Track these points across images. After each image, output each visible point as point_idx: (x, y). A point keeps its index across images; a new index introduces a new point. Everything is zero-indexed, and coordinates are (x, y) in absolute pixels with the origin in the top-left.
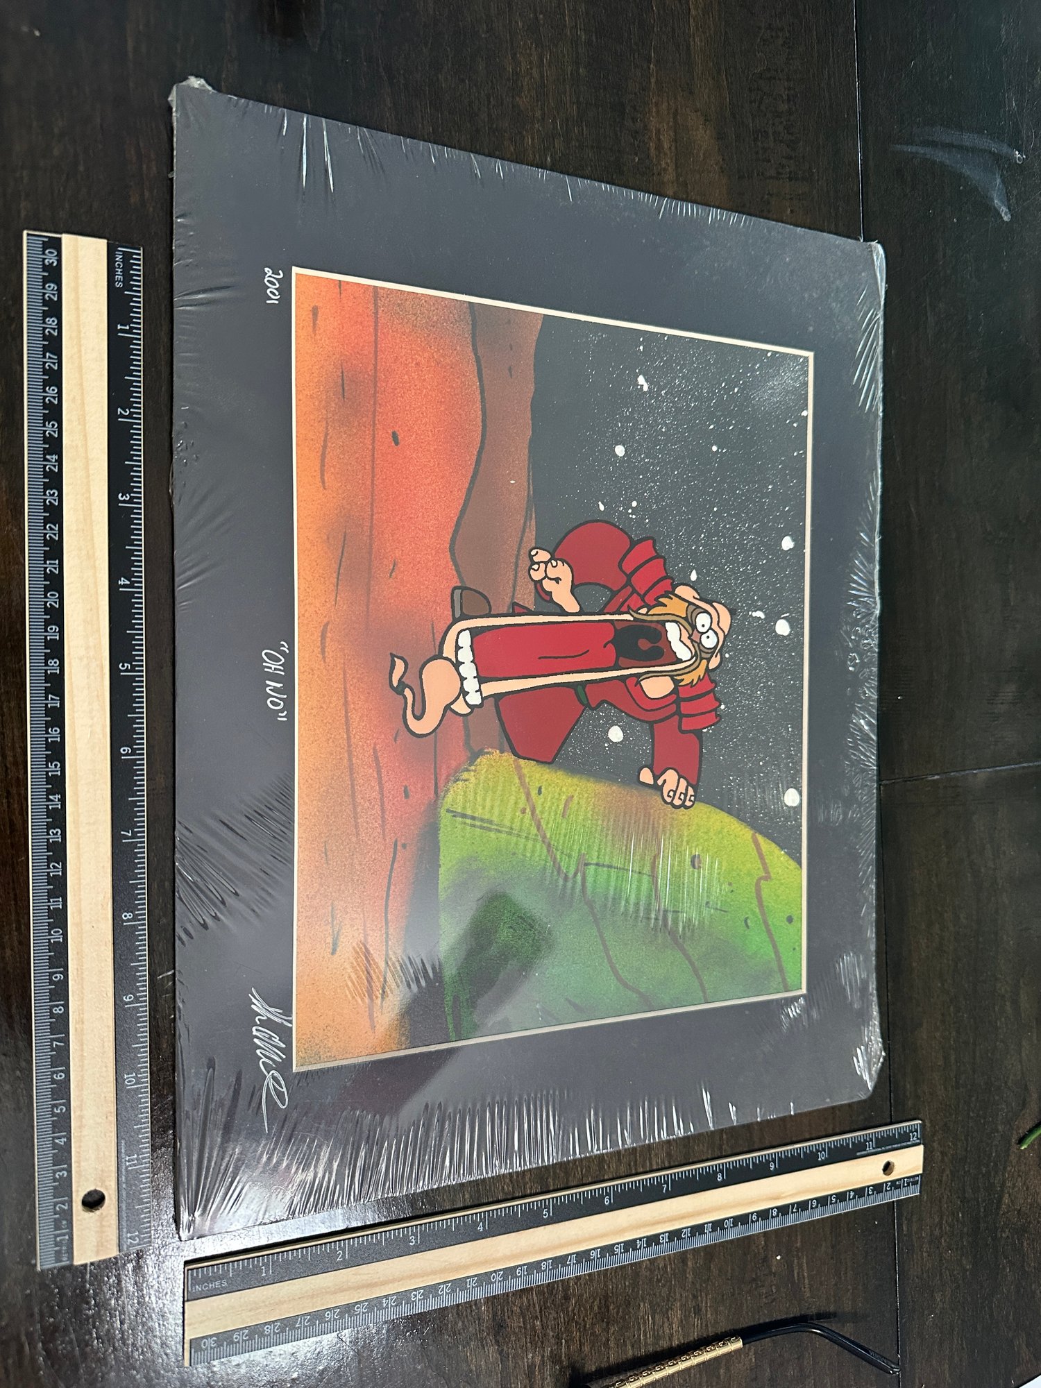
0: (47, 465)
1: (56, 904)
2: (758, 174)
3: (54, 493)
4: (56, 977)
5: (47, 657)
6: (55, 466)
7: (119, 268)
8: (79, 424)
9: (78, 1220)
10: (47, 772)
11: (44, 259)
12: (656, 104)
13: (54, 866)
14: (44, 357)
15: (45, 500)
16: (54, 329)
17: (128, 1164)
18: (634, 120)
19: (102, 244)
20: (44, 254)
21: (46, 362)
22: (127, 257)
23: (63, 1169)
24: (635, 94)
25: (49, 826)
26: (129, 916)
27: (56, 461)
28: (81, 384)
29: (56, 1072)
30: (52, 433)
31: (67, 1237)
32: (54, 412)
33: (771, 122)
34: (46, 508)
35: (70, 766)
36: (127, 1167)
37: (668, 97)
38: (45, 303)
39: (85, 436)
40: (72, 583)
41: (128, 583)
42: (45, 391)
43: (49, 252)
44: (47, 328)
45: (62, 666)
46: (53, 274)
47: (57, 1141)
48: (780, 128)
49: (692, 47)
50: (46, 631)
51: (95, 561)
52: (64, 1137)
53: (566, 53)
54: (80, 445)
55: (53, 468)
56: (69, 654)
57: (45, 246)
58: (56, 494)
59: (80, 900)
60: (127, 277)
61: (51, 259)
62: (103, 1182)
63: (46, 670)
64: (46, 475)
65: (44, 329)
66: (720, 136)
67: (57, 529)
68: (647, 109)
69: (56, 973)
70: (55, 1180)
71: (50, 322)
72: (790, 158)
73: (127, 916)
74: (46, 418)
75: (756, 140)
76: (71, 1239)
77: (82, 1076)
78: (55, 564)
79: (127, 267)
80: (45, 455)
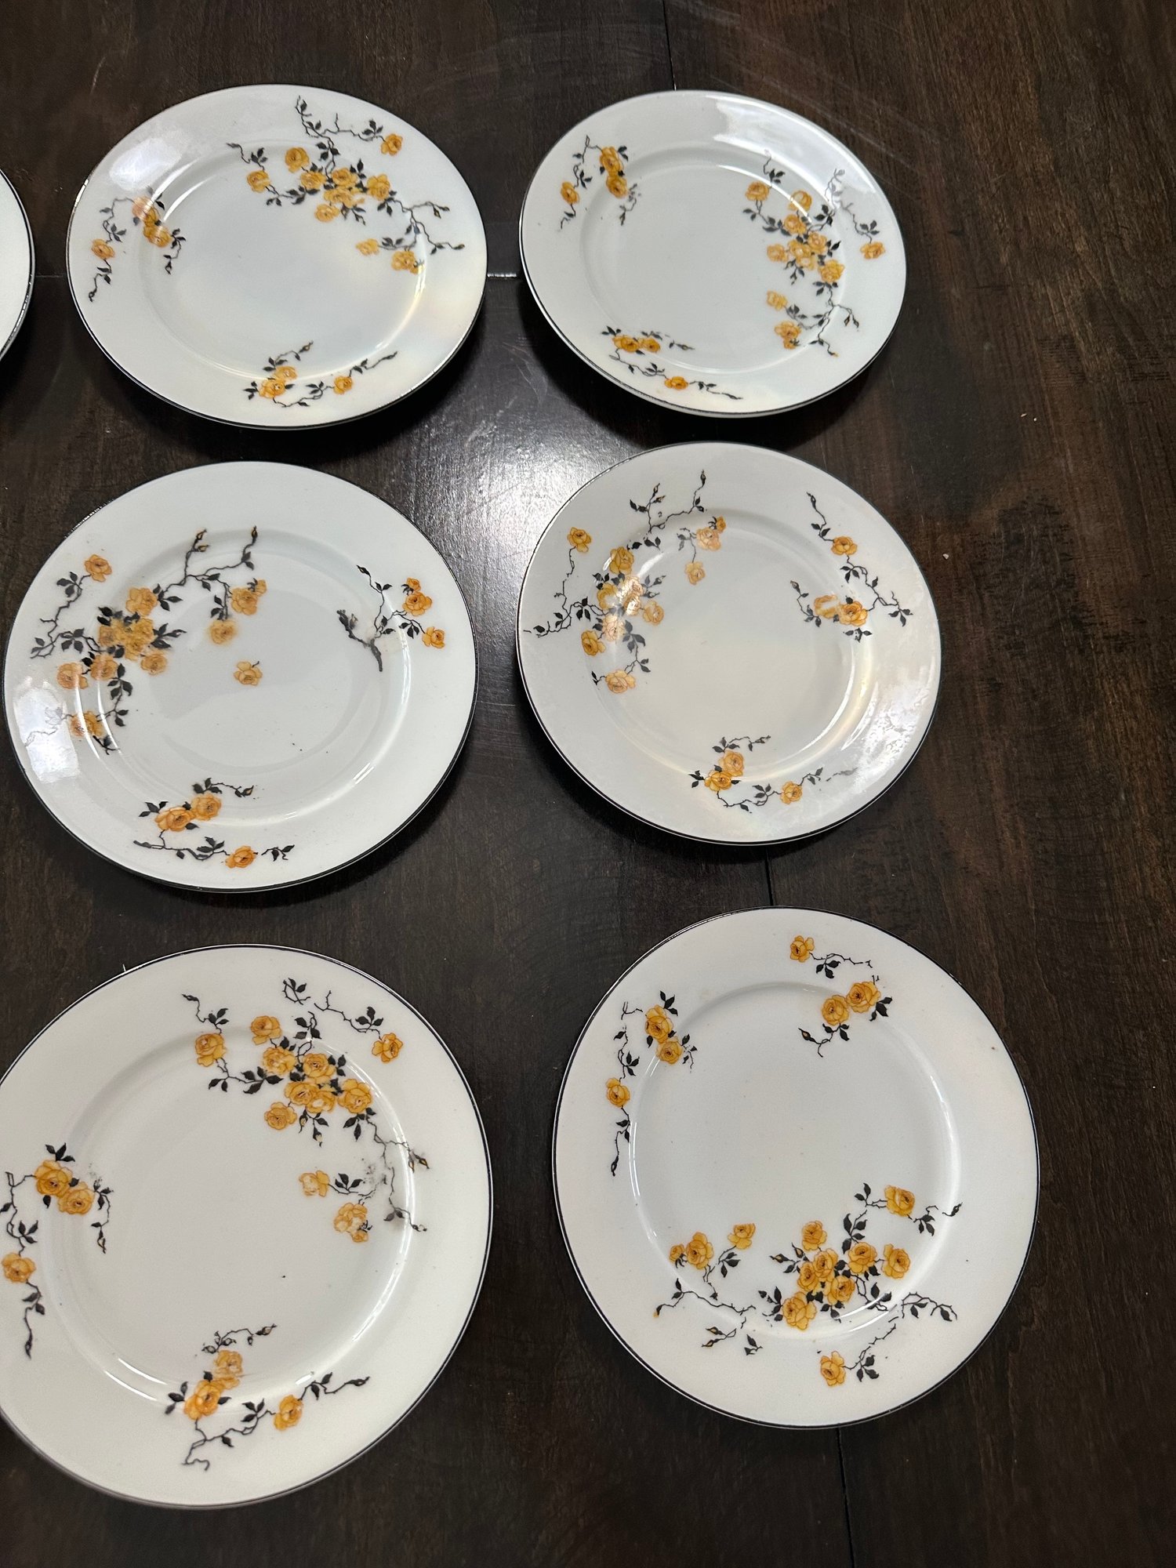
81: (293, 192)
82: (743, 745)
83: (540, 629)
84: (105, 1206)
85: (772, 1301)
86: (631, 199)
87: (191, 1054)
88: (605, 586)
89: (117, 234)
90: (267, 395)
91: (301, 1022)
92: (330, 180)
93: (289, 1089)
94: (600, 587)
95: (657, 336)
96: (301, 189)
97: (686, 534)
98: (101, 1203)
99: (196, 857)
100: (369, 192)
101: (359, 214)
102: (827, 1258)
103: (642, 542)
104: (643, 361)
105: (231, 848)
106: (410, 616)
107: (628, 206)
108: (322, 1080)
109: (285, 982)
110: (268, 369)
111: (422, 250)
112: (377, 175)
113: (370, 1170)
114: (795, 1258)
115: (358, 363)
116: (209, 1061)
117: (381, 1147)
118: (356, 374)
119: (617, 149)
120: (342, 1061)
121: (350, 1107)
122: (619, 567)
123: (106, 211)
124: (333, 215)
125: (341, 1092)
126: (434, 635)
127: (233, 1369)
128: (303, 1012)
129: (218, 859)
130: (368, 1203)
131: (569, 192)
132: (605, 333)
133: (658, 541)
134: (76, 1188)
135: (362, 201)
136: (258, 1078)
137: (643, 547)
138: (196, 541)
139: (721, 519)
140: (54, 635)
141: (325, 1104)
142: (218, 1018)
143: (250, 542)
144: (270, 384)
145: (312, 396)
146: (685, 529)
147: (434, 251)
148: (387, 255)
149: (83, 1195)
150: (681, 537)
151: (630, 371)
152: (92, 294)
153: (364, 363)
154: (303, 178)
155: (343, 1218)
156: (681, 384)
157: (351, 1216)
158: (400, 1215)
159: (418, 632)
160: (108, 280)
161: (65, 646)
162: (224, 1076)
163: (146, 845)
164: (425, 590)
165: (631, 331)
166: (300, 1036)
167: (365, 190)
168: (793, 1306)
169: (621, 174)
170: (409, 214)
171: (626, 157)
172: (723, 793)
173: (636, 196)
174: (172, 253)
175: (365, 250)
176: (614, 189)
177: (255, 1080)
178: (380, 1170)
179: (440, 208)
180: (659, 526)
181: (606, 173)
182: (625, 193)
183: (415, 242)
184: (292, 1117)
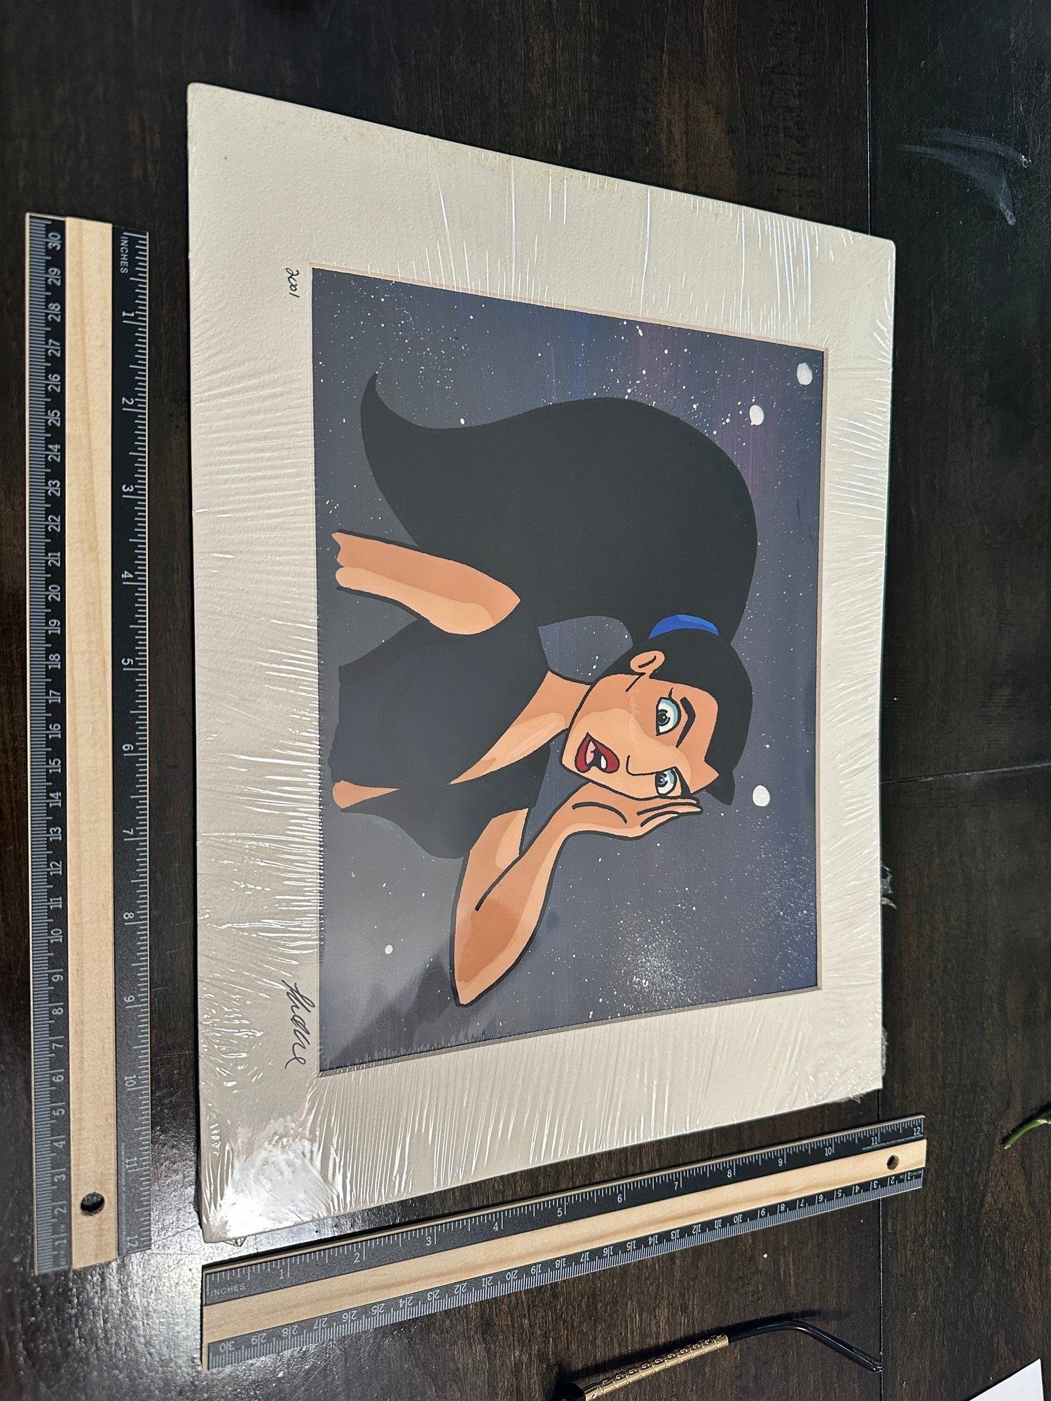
0: (49, 455)
1: (56, 903)
2: (768, 170)
3: (56, 484)
4: (55, 978)
5: (48, 652)
6: (57, 456)
7: (124, 253)
8: (83, 413)
9: (76, 1223)
10: (48, 769)
11: (47, 243)
12: (668, 96)
13: (54, 865)
14: (47, 343)
15: (47, 491)
16: (57, 315)
17: (127, 1166)
18: (645, 110)
19: (107, 228)
20: (47, 237)
21: (49, 349)
22: (133, 242)
23: (62, 1173)
24: (648, 84)
25: (50, 825)
26: (130, 915)
27: (58, 450)
28: (85, 373)
29: (55, 1075)
30: (55, 422)
31: (65, 1241)
32: (56, 401)
33: (781, 117)
34: (48, 499)
35: (71, 763)
36: (126, 1171)
37: (680, 88)
38: (48, 288)
39: (89, 425)
40: (74, 576)
41: (131, 576)
42: (47, 379)
43: (53, 236)
44: (50, 314)
45: (63, 661)
46: (57, 258)
47: (56, 1144)
48: (791, 124)
49: (705, 38)
50: (47, 625)
51: (97, 554)
52: (62, 1140)
53: (579, 39)
54: (83, 434)
55: (55, 458)
56: (70, 649)
57: (49, 229)
58: (58, 485)
59: (80, 901)
60: (133, 263)
61: (54, 243)
62: (102, 1185)
63: (47, 665)
64: (48, 464)
65: (47, 314)
66: (731, 130)
67: (59, 520)
68: (659, 100)
69: (55, 973)
70: (53, 1184)
71: (53, 308)
72: (800, 154)
73: (128, 915)
74: (49, 407)
75: (766, 135)
76: (70, 1243)
77: (82, 1078)
78: (57, 556)
79: (133, 252)
80: (47, 444)
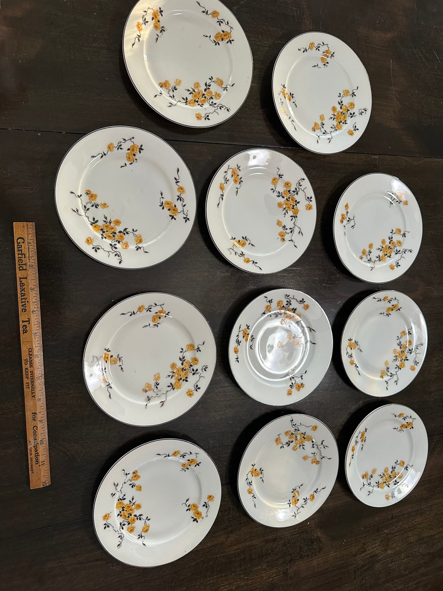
81: (400, 343)
82: (262, 476)
83: (292, 421)
84: (154, 326)
85: (123, 498)
86: (400, 430)
87: (189, 342)
88: (302, 434)
89: (389, 301)
90: (349, 344)
91: (197, 370)
92: (404, 352)
93: (180, 368)
94: (302, 433)
95: (365, 441)
96: (401, 345)
97: (315, 454)
98: (155, 325)
99: (237, 340)
100: (401, 362)
101: (395, 360)
102: (133, 511)
103: (314, 443)
104: (359, 440)
105: (239, 347)
106: (295, 385)
107: (398, 430)
108: (182, 376)
109: (207, 366)
110: (355, 342)
111: (386, 378)
112: (405, 364)
113: (160, 391)
114: (133, 503)
115: (358, 365)
116: (188, 347)
117: (165, 393)
118: (355, 365)
119: (413, 426)
120: (187, 381)
121: (175, 384)
122: (307, 438)
123: (395, 298)
124: (395, 353)
125: (179, 381)
126: (290, 392)
127: (113, 362)
128: (199, 371)
129: (236, 345)
130: (152, 391)
131: (402, 415)
132: (366, 428)
133: (314, 447)
134: (158, 319)
135: (398, 360)
136: (183, 360)
137: (312, 443)
138: (312, 329)
139: (319, 463)
140: (290, 299)
141: (176, 377)
142: (198, 350)
143: (312, 342)
144: (352, 344)
145: (349, 355)
146: (317, 454)
147: (386, 381)
148: (385, 369)
149: (156, 320)
150: (315, 453)
151: (356, 436)
152: (374, 298)
153: (358, 367)
154: (404, 345)
155: (149, 385)
156: (353, 450)
157: (149, 387)
158: (149, 400)
159: (291, 388)
160: (378, 301)
161: (287, 301)
162: (184, 352)
163: (240, 327)
164: (301, 389)
165: (366, 435)
166: (193, 370)
167: (401, 361)
168: (121, 503)
169: (406, 427)
170: (396, 374)
171: (411, 428)
172: (250, 473)
173: (401, 431)
174: (385, 314)
175: (386, 363)
176: (402, 426)
177: (182, 359)
178: (159, 393)
179: (397, 382)
180: (318, 447)
181: (406, 424)
182: (401, 428)
183: (388, 376)
184: (173, 369)
